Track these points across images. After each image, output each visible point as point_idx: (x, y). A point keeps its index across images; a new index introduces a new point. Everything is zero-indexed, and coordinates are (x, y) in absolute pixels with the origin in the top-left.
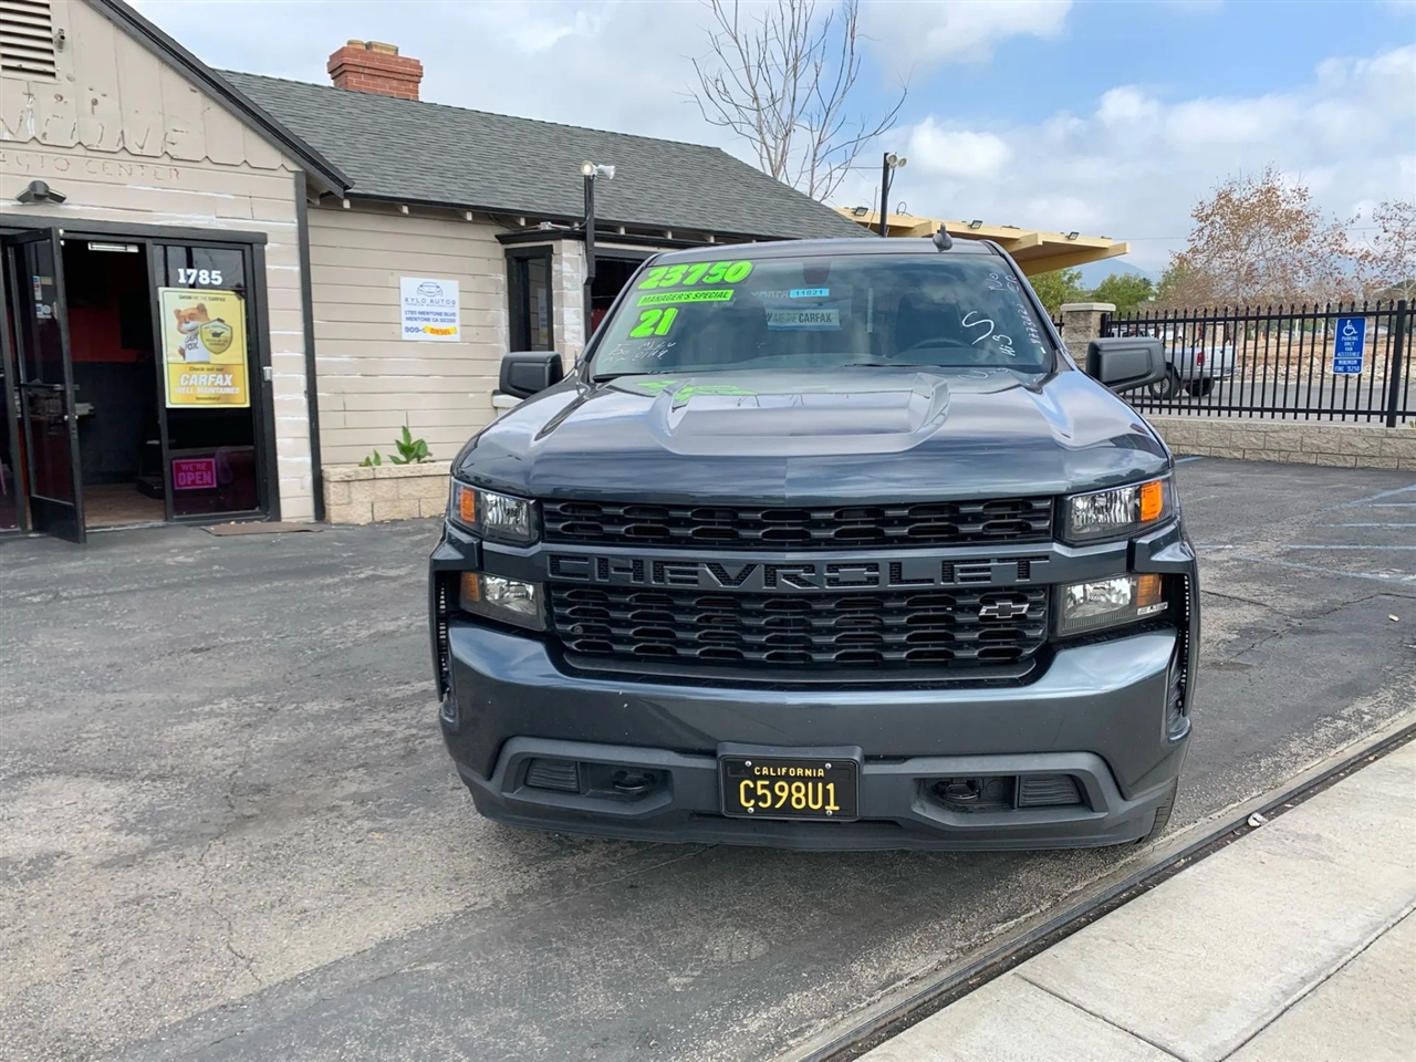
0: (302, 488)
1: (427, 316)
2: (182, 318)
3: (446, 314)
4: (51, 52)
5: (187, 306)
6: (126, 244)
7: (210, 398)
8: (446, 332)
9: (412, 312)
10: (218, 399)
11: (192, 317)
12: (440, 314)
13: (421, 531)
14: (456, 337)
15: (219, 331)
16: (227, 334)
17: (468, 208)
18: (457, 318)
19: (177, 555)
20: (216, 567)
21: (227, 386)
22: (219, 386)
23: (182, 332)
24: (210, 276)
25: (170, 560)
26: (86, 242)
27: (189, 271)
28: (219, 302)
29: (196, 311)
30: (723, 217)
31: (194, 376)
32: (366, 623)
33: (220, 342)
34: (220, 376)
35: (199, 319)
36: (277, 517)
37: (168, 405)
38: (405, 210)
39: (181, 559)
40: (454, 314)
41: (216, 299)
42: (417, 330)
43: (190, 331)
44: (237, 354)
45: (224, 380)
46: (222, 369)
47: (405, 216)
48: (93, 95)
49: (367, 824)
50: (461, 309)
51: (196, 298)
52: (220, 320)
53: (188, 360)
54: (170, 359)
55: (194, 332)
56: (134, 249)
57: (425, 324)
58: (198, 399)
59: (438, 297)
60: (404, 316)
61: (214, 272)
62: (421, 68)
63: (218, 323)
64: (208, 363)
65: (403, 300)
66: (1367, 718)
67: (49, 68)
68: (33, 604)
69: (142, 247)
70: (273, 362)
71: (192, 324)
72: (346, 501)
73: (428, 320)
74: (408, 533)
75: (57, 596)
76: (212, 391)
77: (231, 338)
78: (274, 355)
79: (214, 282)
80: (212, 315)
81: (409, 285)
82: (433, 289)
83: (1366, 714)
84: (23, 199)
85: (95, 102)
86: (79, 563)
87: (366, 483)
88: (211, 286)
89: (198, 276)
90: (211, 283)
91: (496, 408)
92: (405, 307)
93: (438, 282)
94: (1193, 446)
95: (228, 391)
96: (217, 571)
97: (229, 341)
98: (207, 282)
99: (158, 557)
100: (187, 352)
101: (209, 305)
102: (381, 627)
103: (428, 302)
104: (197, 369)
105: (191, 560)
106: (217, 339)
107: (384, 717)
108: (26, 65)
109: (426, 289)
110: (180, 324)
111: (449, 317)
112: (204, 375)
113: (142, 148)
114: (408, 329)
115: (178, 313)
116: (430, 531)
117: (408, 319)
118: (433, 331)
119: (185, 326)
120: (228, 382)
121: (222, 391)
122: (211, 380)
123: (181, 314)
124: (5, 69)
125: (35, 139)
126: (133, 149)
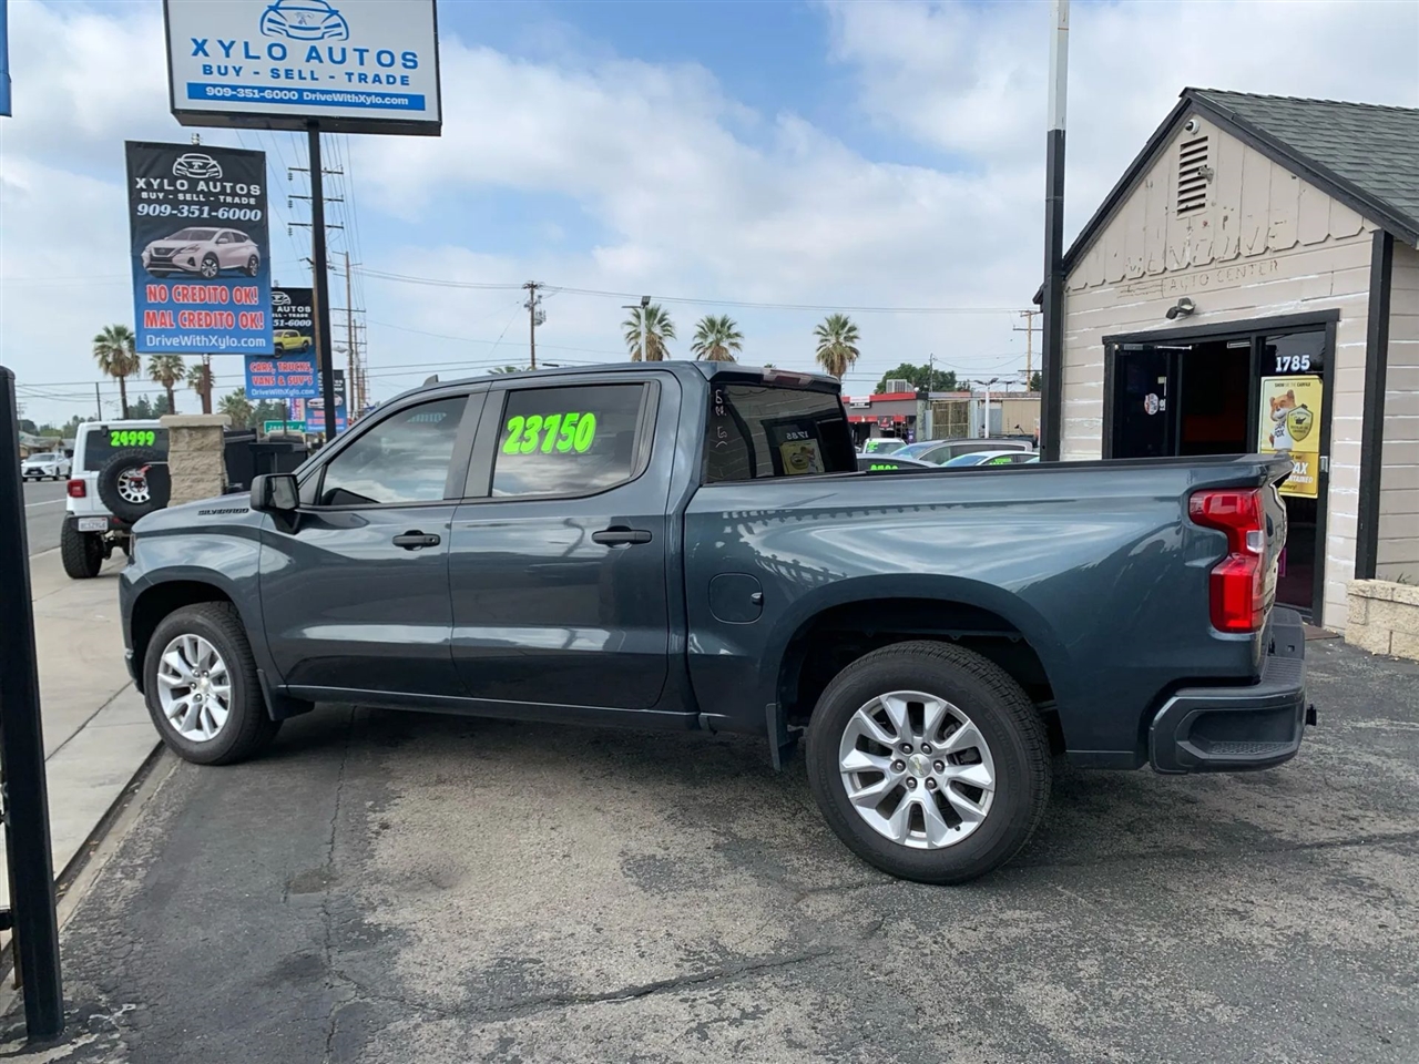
2: (1276, 406)
4: (1204, 186)
5: (1280, 393)
10: (1294, 487)
11: (1282, 404)
15: (1302, 416)
16: (1308, 421)
21: (1303, 475)
22: (1299, 474)
23: (1274, 420)
24: (1300, 362)
26: (1225, 342)
27: (1285, 358)
28: (1306, 387)
29: (1286, 398)
33: (1302, 430)
35: (1288, 406)
41: (1303, 385)
43: (1280, 418)
44: (1313, 442)
45: (1301, 468)
46: (1303, 458)
48: (1225, 213)
51: (1288, 385)
52: (1304, 406)
53: (1275, 447)
54: (1264, 445)
55: (1283, 420)
61: (1304, 357)
63: (1302, 410)
66: (119, 875)
67: (1202, 201)
71: (1282, 411)
72: (1361, 620)
79: (1304, 368)
80: (1298, 403)
83: (121, 879)
84: (1170, 315)
85: (1226, 219)
88: (1300, 372)
89: (1291, 363)
90: (1300, 369)
95: (1303, 479)
97: (1309, 427)
98: (1296, 368)
100: (1276, 439)
101: (1297, 392)
106: (1299, 425)
108: (1191, 204)
110: (1273, 411)
113: (1251, 249)
115: (1272, 400)
119: (1277, 414)
120: (1304, 470)
121: (1298, 480)
123: (1275, 401)
124: (1181, 211)
125: (1189, 264)
126: (1245, 252)
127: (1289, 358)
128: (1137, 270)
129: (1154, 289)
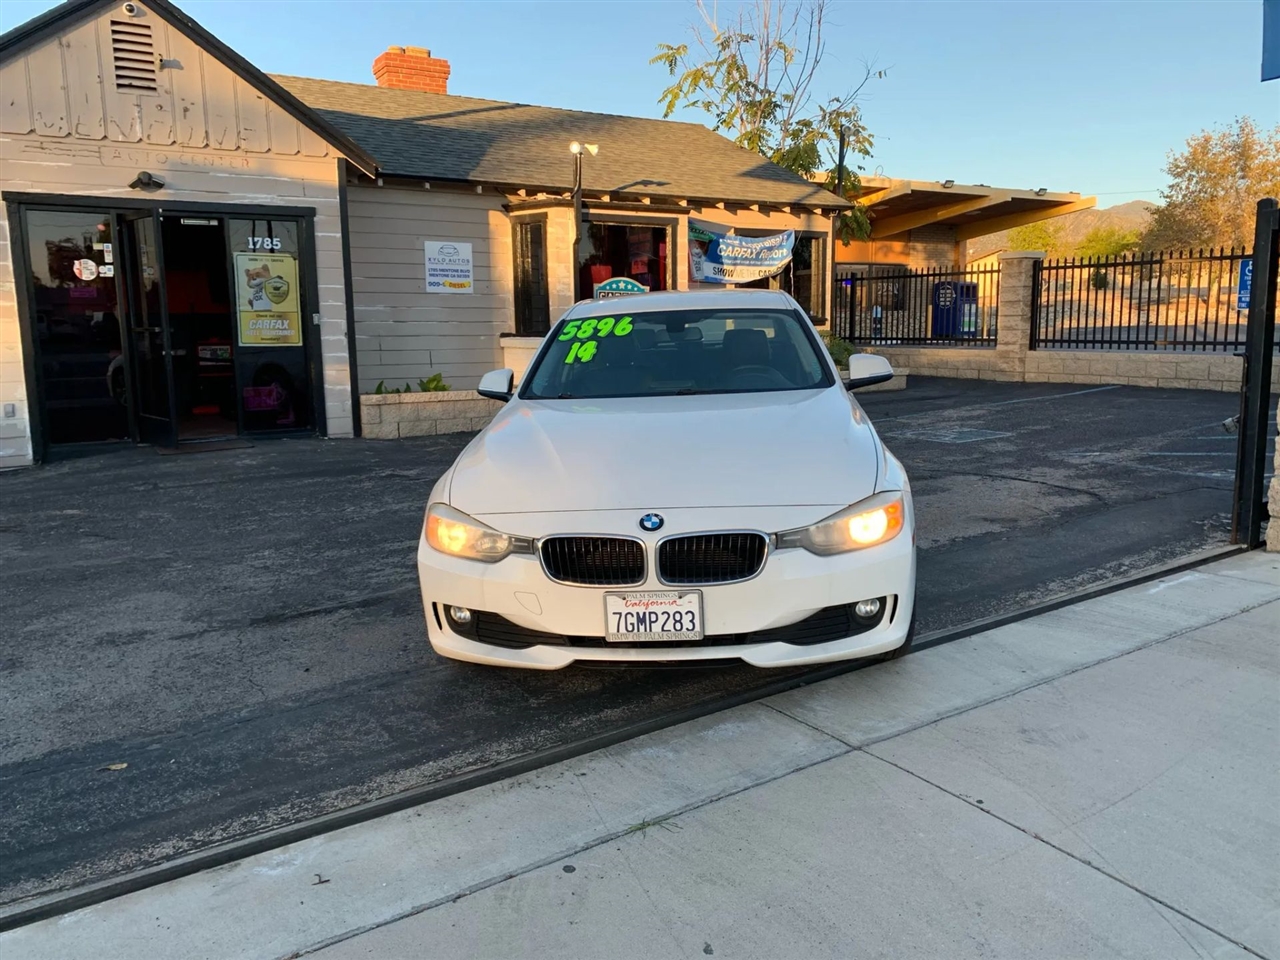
0: (344, 411)
1: (446, 273)
2: (251, 276)
3: (462, 271)
4: (153, 72)
5: (254, 266)
6: (209, 219)
7: (271, 339)
8: (461, 286)
9: (435, 270)
10: (278, 339)
11: (258, 275)
12: (457, 271)
13: (437, 444)
14: (469, 290)
15: (279, 285)
16: (285, 288)
17: (479, 183)
18: (471, 274)
19: (244, 459)
20: (273, 468)
21: (285, 329)
22: (278, 329)
23: (251, 287)
24: (272, 243)
25: (238, 463)
26: (179, 218)
27: (256, 239)
28: (279, 263)
29: (262, 270)
30: (697, 185)
31: (260, 321)
32: (379, 505)
33: (280, 295)
34: (280, 321)
35: (263, 277)
36: (324, 432)
37: (241, 345)
38: (427, 186)
39: (247, 462)
40: (468, 271)
41: (277, 261)
42: (438, 284)
43: (258, 285)
44: (292, 304)
45: (283, 324)
46: (281, 316)
47: (427, 191)
48: (184, 104)
49: (352, 621)
50: (474, 266)
51: (262, 260)
52: (279, 277)
53: (255, 308)
54: (242, 308)
55: (260, 287)
56: (214, 223)
57: (445, 278)
58: (262, 339)
59: (455, 257)
60: (427, 273)
61: (275, 239)
62: (449, 67)
63: (278, 280)
64: (270, 311)
65: (427, 259)
66: (1124, 568)
67: (152, 85)
68: (139, 491)
69: (221, 221)
70: (321, 309)
71: (258, 281)
72: (378, 421)
73: (447, 276)
74: (425, 446)
75: (156, 487)
76: (273, 334)
77: (288, 291)
78: (322, 304)
79: (275, 247)
80: (273, 273)
81: (432, 247)
82: (452, 251)
84: (133, 186)
86: (173, 464)
87: (394, 407)
88: (272, 251)
89: (263, 242)
90: (272, 248)
91: (503, 348)
92: (428, 265)
93: (456, 245)
94: (1113, 376)
95: (286, 333)
96: (273, 471)
97: (286, 294)
98: (268, 248)
99: (231, 460)
100: (255, 302)
101: (272, 266)
102: (389, 507)
103: (447, 261)
104: (262, 316)
105: (254, 463)
106: (277, 292)
107: (378, 561)
108: (136, 82)
109: (445, 251)
110: (249, 281)
111: (464, 274)
112: (267, 321)
113: (221, 144)
114: (431, 284)
115: (247, 271)
116: (442, 444)
117: (431, 275)
118: (452, 285)
119: (253, 282)
120: (286, 326)
121: (281, 333)
122: (272, 324)
123: (251, 272)
124: (119, 86)
125: (141, 140)
126: (213, 144)
127: (260, 239)
128: (56, 127)
129: (86, 153)
